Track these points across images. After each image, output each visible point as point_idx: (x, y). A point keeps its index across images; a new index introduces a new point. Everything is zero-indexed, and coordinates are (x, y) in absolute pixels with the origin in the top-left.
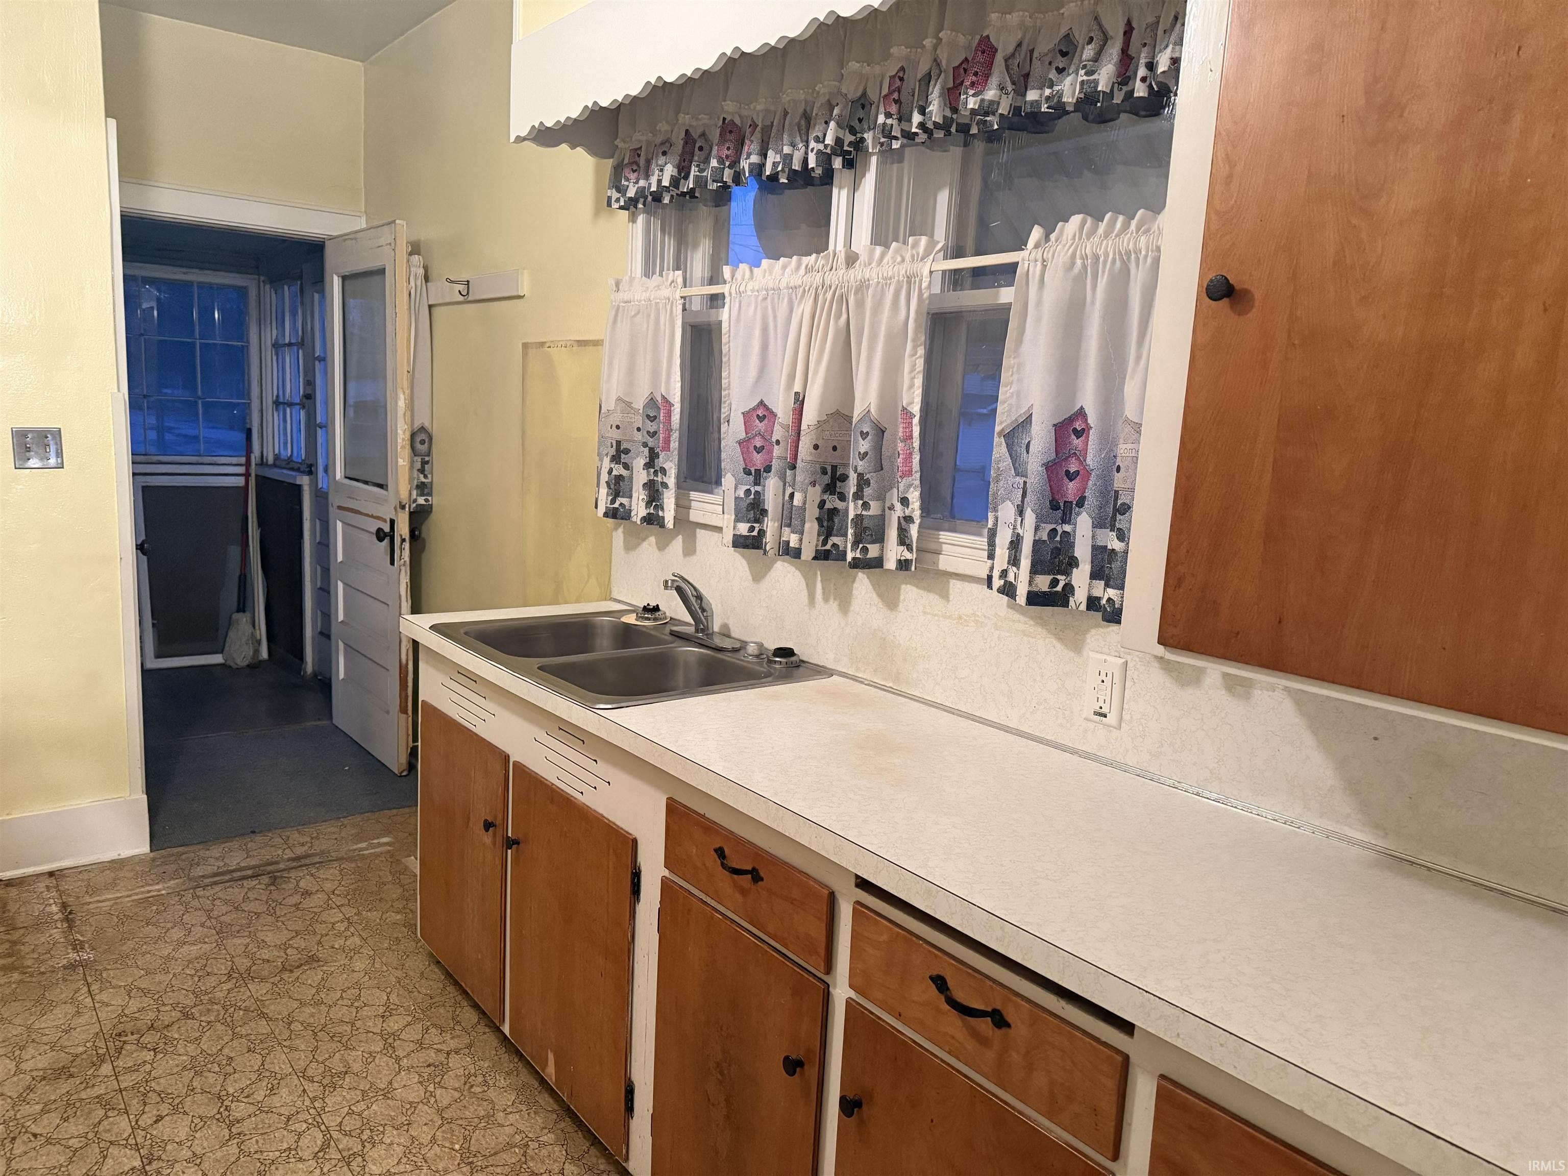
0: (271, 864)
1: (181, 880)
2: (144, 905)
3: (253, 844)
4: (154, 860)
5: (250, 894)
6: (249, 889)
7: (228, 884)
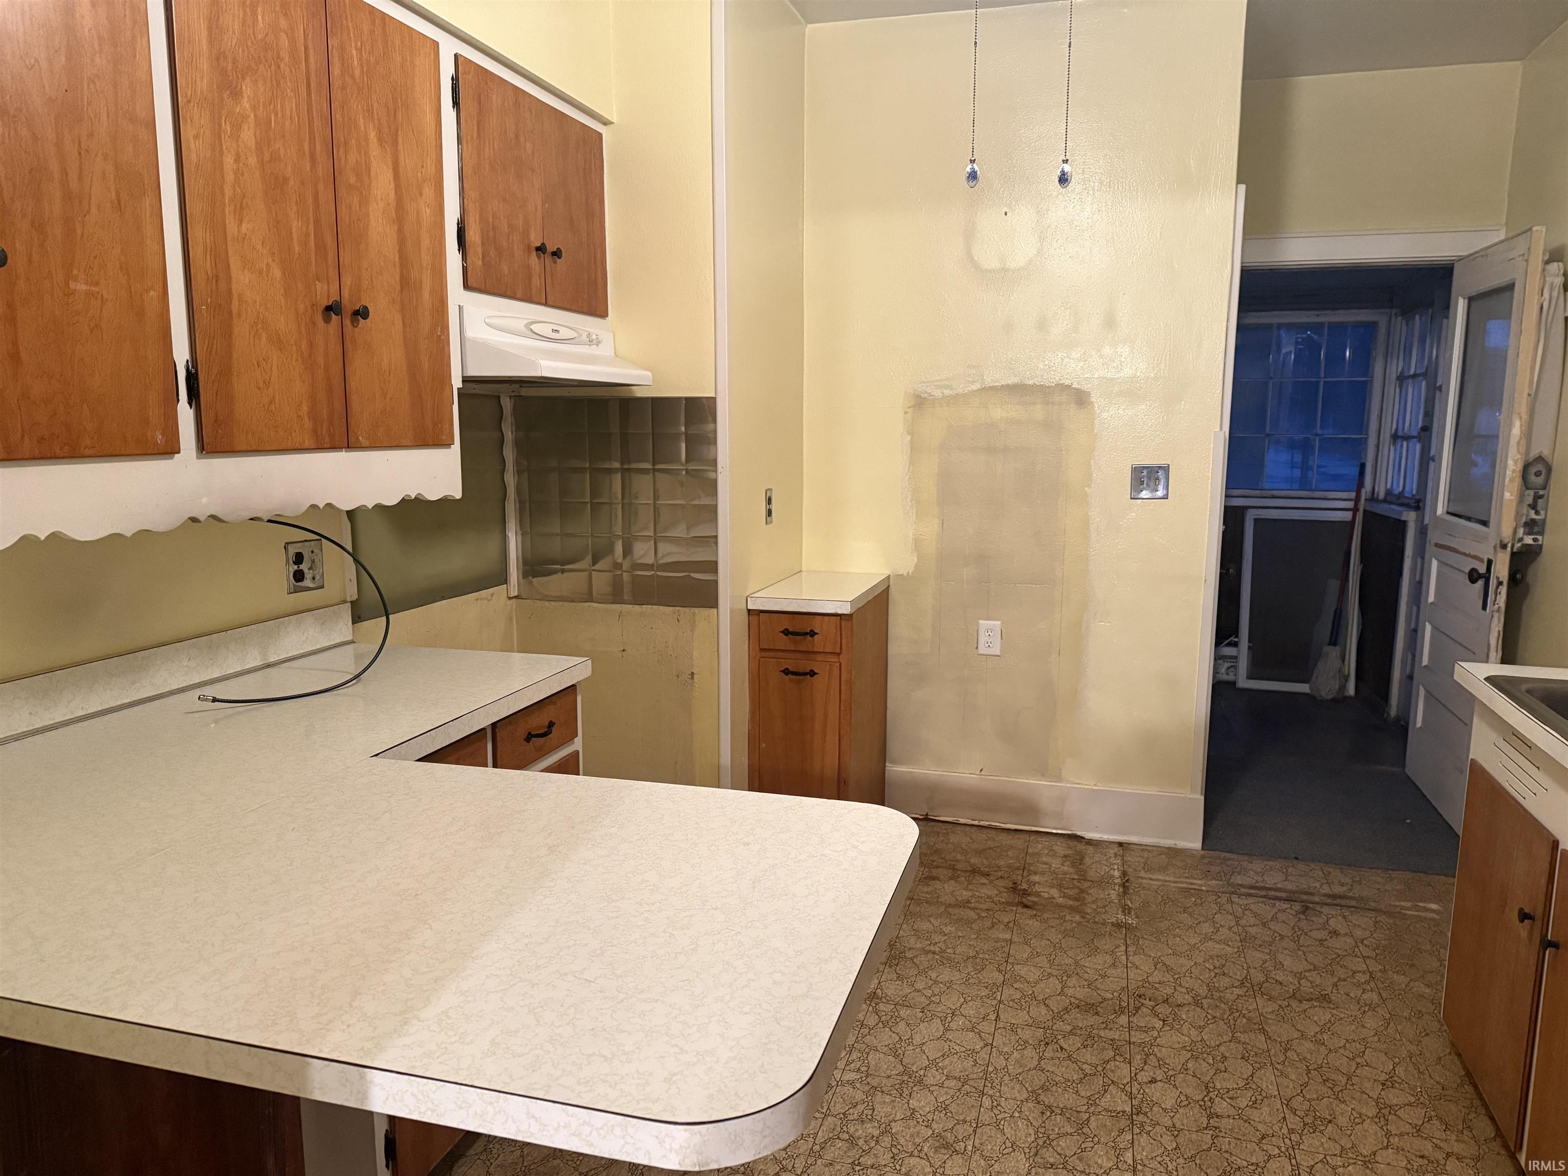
0: (1306, 893)
1: (1221, 883)
2: (1186, 894)
3: (1294, 869)
4: (1203, 857)
5: (1280, 915)
6: (1279, 910)
7: (1261, 899)
